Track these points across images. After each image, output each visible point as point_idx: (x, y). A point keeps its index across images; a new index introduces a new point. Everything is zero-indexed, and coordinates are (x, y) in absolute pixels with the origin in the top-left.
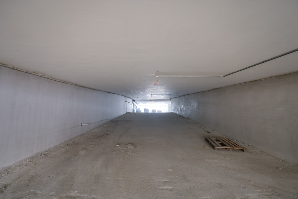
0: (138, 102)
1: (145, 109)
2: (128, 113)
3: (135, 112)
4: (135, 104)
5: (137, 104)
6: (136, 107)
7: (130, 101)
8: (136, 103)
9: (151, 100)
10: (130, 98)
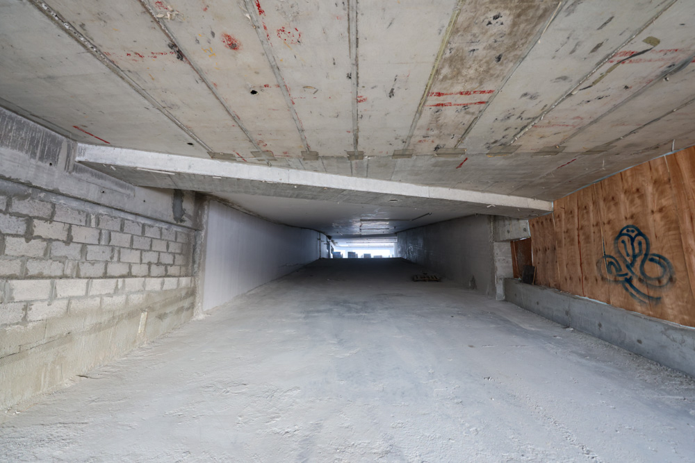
0: (335, 241)
1: (349, 253)
2: (321, 259)
3: (332, 257)
4: (331, 244)
5: (334, 243)
6: (333, 249)
7: (324, 238)
8: (333, 241)
9: (360, 237)
10: (324, 233)
